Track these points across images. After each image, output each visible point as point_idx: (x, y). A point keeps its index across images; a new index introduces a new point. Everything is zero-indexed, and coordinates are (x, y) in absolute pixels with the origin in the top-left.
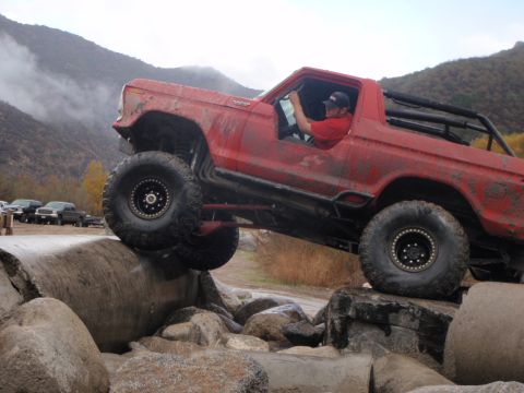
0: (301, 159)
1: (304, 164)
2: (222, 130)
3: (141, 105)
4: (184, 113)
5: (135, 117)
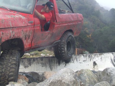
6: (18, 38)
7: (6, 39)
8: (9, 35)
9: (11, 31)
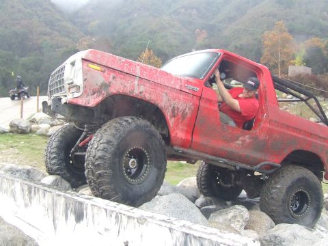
0: (238, 139)
1: (239, 142)
2: (180, 114)
3: (105, 86)
4: (148, 97)
5: (100, 99)
6: (152, 102)
7: (121, 91)
8: (128, 85)
9: (136, 82)
